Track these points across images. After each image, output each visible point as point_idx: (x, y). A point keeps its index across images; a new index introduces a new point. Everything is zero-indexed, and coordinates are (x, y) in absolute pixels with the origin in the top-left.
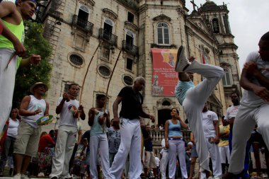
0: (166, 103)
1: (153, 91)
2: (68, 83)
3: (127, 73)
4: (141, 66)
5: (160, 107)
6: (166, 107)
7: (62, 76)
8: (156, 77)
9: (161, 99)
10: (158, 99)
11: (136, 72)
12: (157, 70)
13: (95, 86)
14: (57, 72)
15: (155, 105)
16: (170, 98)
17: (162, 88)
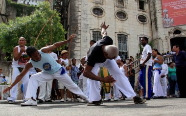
0: (177, 32)
1: (164, 23)
2: (94, 30)
3: (141, 13)
4: (152, 4)
5: (172, 36)
6: (178, 35)
7: (89, 26)
8: (165, 10)
9: (172, 29)
10: (169, 30)
11: (148, 11)
12: (166, 5)
13: (115, 28)
14: (85, 24)
15: (168, 35)
16: (180, 27)
17: (172, 20)
